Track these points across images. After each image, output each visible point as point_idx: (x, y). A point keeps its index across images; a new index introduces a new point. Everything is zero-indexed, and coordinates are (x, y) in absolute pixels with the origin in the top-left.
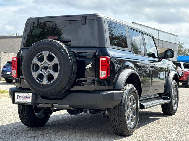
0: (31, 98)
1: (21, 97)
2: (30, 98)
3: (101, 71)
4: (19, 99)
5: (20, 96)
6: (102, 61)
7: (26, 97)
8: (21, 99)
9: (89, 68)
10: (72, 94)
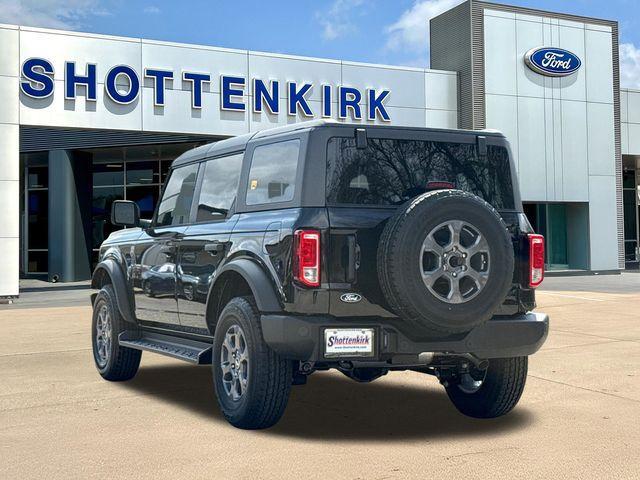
0: (370, 341)
1: (341, 341)
2: (367, 341)
3: (533, 269)
6: (535, 244)
7: (357, 340)
8: (342, 346)
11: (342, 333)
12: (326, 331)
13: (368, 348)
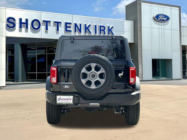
0: (72, 100)
2: (71, 99)
3: (131, 78)
4: (60, 101)
5: (61, 98)
6: (132, 70)
7: (68, 99)
8: (62, 101)
9: (121, 76)
10: (109, 95)
11: (62, 97)
12: (57, 96)
13: (71, 102)
